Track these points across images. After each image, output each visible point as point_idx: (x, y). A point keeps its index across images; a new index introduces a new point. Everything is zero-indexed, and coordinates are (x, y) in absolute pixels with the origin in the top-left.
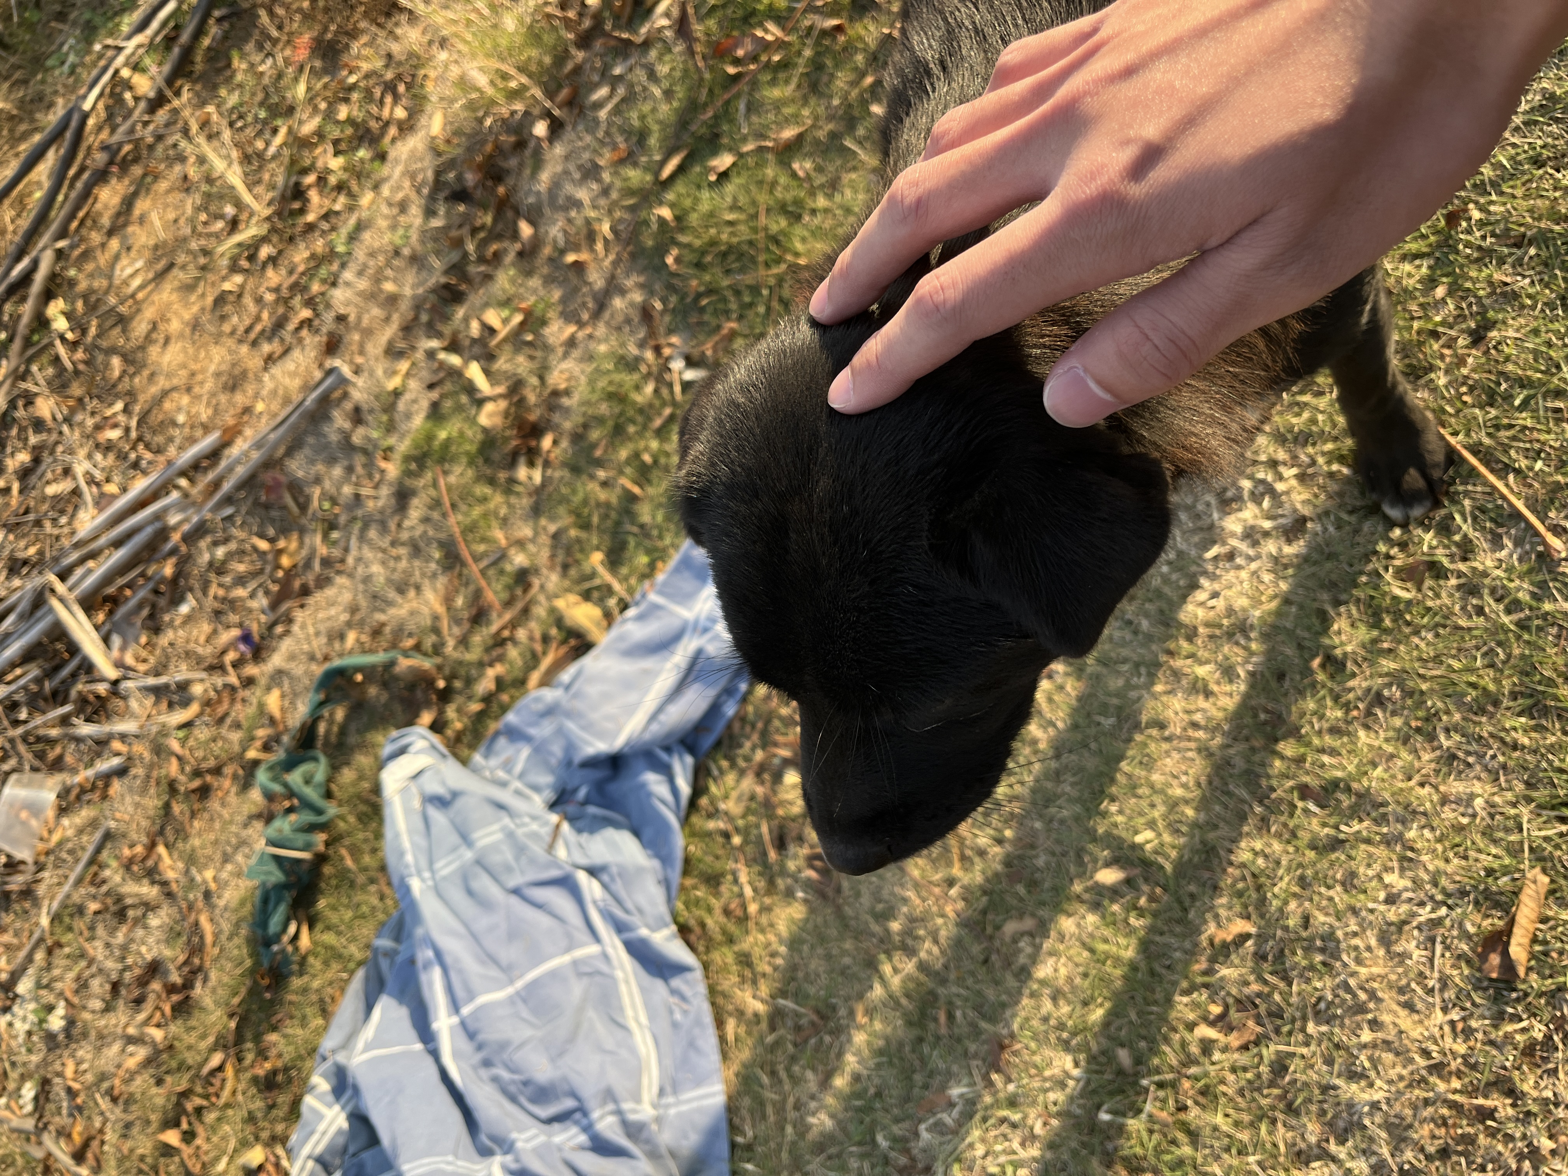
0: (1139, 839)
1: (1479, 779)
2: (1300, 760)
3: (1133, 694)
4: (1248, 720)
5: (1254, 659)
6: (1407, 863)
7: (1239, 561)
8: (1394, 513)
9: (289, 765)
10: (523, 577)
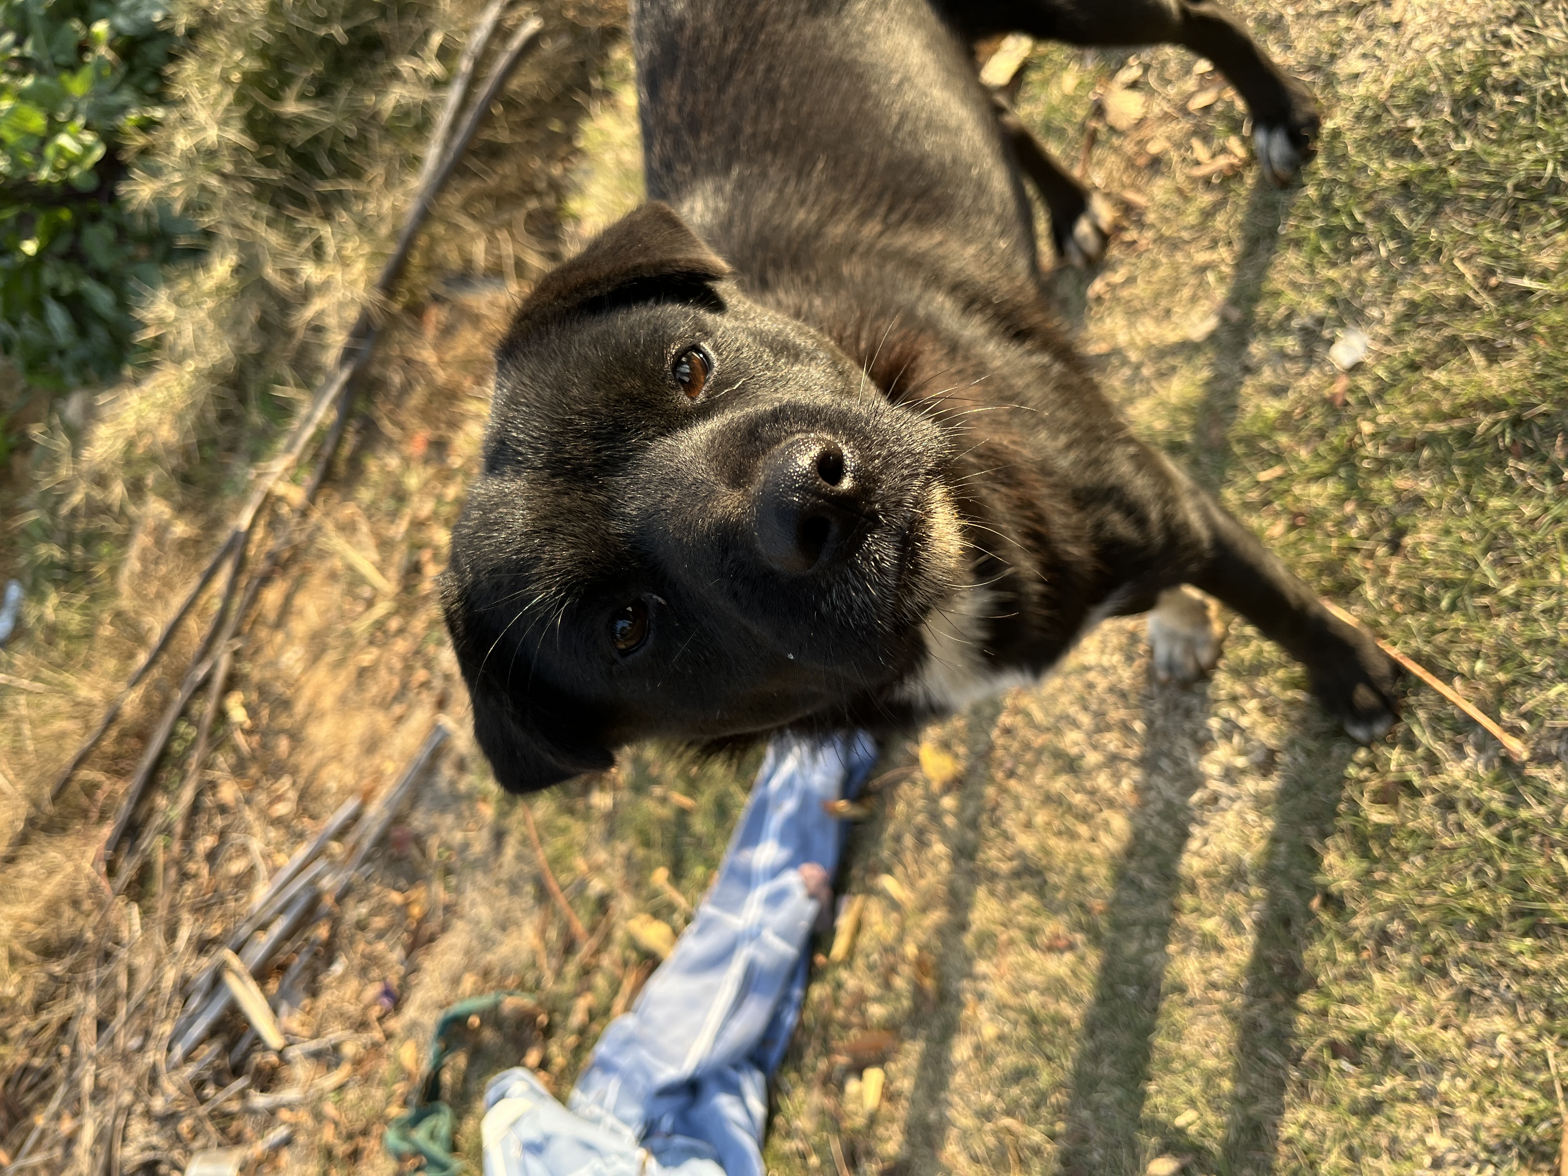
0: (1180, 1121)
1: (1499, 1013)
2: (1323, 1013)
3: (1149, 958)
4: (1264, 975)
5: (1256, 906)
6: (1445, 1119)
7: (1223, 803)
8: (1359, 733)
9: (416, 1121)
10: (603, 904)
